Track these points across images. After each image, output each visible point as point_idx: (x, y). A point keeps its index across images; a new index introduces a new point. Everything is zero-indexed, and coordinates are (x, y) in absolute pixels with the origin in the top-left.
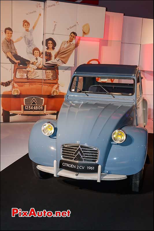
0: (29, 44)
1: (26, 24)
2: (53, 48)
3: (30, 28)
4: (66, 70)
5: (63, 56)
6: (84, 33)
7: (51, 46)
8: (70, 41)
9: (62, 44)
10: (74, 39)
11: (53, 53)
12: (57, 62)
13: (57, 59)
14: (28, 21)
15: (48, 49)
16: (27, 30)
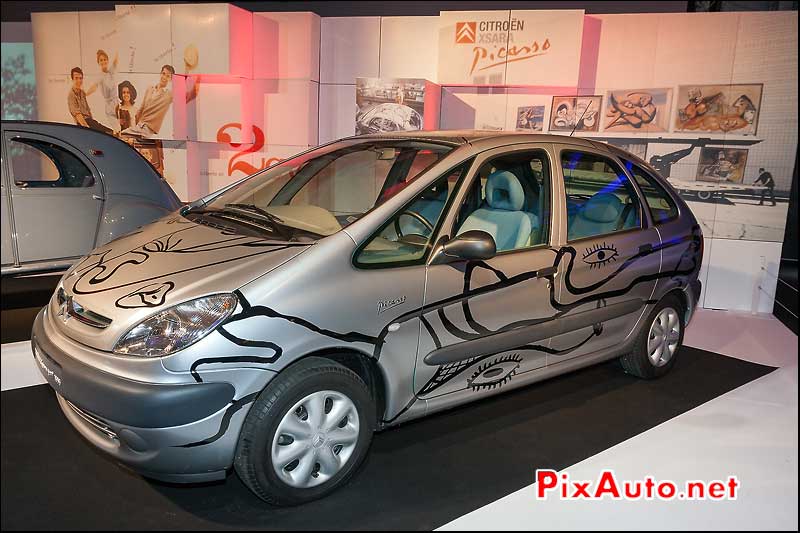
0: (109, 96)
1: (102, 57)
2: (132, 103)
3: (109, 66)
4: (177, 148)
5: (150, 118)
6: (188, 65)
7: (127, 97)
8: (163, 86)
9: (147, 92)
10: (168, 79)
11: (133, 111)
12: (139, 130)
13: (141, 123)
14: (106, 51)
15: (122, 104)
16: (105, 70)
